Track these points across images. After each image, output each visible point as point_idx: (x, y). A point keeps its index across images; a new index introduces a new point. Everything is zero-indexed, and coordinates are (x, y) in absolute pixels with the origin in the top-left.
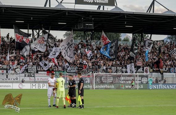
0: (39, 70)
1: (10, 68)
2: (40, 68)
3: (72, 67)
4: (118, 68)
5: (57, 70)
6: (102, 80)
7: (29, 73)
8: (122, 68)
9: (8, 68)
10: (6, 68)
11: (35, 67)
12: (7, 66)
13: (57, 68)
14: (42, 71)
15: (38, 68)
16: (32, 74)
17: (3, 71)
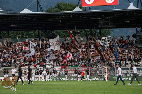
0: (55, 65)
1: (32, 64)
2: (56, 63)
3: (84, 62)
4: (128, 62)
5: (70, 65)
6: (98, 73)
7: (47, 68)
8: (131, 62)
9: (30, 64)
10: (28, 64)
11: (52, 63)
12: (29, 62)
13: (70, 63)
14: (58, 66)
15: (54, 63)
16: (49, 69)
17: (26, 67)
